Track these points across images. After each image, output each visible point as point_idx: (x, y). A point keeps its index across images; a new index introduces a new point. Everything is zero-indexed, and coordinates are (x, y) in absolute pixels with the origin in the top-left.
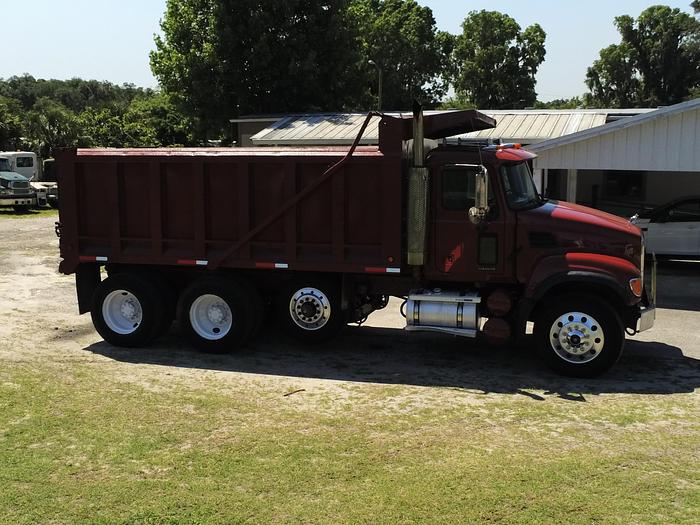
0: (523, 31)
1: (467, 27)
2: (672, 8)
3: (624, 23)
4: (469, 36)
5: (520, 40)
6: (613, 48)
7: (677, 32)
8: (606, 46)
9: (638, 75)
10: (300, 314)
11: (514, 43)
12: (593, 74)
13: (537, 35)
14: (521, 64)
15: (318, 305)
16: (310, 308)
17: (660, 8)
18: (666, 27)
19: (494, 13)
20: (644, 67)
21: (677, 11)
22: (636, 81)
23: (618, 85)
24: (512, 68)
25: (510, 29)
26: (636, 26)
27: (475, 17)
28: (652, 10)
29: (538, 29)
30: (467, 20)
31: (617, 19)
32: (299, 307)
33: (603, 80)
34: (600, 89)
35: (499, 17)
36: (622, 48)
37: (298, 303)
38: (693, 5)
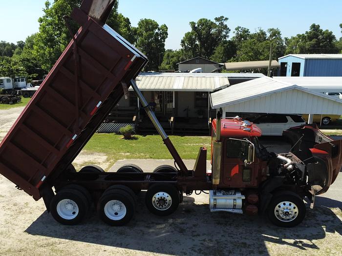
0: (160, 26)
1: (139, 24)
2: (208, 19)
3: (193, 24)
4: (141, 28)
5: (159, 30)
6: (189, 33)
7: (210, 28)
8: (187, 32)
9: (197, 42)
10: (159, 206)
11: (157, 31)
12: (183, 42)
13: (165, 28)
14: (159, 38)
15: (164, 198)
16: (162, 201)
17: (204, 19)
18: (206, 26)
19: (149, 20)
20: (200, 40)
21: (209, 21)
22: (197, 44)
23: (191, 46)
24: (156, 40)
25: (155, 26)
26: (196, 25)
27: (142, 21)
28: (201, 20)
29: (165, 26)
30: (140, 22)
31: (190, 23)
32: (157, 204)
33: (186, 44)
34: (186, 47)
35: (151, 21)
36: (192, 33)
37: (156, 203)
38: (215, 19)
